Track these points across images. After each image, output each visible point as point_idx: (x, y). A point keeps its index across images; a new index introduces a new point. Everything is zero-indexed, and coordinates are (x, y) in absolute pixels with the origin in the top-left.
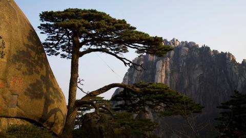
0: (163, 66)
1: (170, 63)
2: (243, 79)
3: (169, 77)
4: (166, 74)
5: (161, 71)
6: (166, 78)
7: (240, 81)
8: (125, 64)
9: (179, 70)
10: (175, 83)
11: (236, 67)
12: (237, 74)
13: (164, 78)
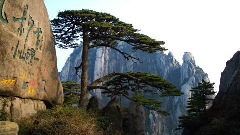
0: (103, 53)
1: (109, 51)
2: (169, 68)
3: (108, 64)
4: (106, 61)
5: (101, 58)
6: (105, 64)
7: (166, 69)
8: (125, 57)
9: (117, 58)
10: (113, 70)
11: (164, 58)
12: (164, 63)
13: (103, 64)
